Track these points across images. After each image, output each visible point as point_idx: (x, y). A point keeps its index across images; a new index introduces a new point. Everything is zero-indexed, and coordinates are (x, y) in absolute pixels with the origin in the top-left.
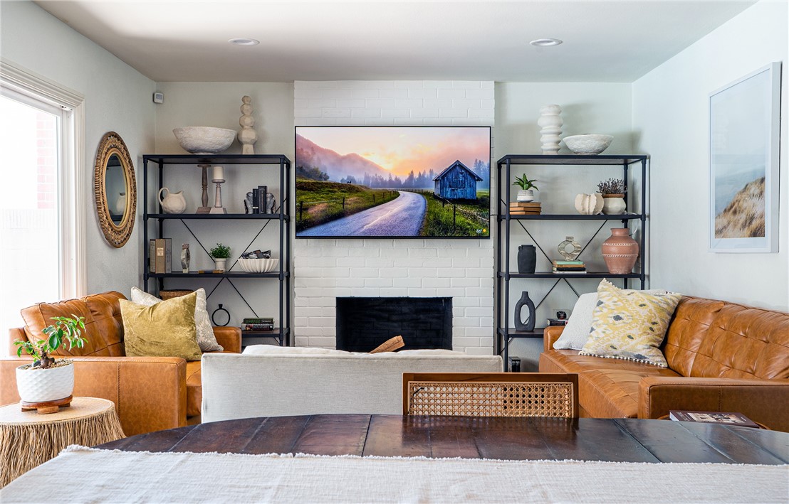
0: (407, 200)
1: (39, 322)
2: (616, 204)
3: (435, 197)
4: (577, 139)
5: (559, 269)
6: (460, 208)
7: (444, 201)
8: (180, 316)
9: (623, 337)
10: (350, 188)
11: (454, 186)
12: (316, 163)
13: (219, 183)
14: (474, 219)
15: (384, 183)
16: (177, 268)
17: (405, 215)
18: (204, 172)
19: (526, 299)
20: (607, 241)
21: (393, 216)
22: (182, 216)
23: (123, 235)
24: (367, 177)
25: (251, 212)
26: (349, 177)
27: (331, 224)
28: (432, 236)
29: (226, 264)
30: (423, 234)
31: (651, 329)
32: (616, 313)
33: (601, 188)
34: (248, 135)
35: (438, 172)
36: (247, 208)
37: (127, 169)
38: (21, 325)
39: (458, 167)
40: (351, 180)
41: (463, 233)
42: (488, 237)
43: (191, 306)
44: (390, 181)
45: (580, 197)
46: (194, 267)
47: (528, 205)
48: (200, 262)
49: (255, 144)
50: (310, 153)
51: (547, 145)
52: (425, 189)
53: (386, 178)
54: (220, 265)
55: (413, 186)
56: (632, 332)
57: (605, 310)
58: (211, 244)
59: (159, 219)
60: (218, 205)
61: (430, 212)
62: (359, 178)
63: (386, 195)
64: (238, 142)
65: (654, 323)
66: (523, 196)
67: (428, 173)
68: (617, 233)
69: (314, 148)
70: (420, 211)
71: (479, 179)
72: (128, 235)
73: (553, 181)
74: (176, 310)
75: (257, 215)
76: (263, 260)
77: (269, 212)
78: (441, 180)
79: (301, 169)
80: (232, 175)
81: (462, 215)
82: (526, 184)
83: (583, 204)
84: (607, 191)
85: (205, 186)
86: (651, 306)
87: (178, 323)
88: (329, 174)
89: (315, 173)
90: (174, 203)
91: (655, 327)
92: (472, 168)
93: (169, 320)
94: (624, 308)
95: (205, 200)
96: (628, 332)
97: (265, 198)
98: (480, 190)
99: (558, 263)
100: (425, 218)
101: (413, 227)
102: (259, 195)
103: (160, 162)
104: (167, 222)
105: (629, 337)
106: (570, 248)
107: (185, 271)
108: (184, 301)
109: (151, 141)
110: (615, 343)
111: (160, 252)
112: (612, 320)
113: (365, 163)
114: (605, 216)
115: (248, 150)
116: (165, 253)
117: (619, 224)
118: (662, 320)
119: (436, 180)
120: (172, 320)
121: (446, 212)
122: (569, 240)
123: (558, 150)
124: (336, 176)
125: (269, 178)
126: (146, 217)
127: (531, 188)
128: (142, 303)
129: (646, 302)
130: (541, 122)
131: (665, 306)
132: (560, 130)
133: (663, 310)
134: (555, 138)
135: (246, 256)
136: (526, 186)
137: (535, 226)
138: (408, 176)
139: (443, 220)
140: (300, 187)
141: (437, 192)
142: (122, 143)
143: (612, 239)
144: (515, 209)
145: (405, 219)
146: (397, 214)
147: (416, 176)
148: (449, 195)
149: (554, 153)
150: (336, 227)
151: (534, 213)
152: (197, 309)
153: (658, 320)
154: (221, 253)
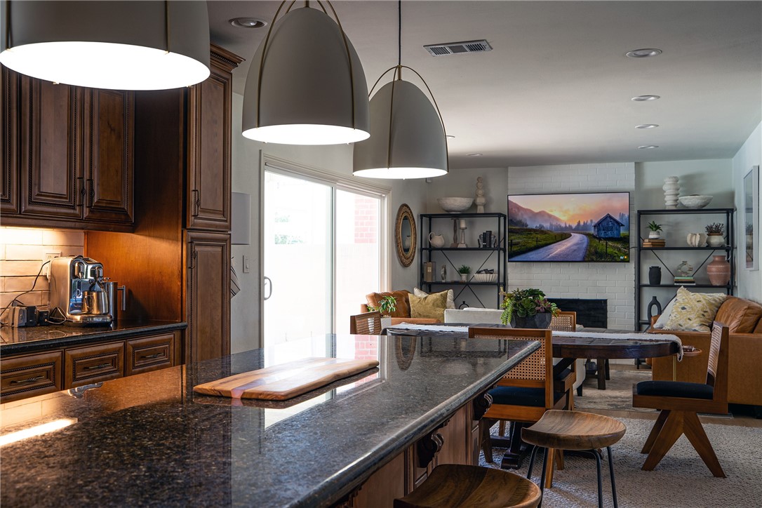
0: (576, 238)
1: (374, 301)
2: (716, 240)
3: (594, 237)
4: (686, 199)
5: (676, 282)
6: (610, 243)
7: (600, 239)
8: (439, 302)
9: (685, 320)
10: (540, 231)
11: (606, 229)
12: (520, 217)
13: (463, 229)
14: (619, 250)
15: (562, 228)
16: (439, 279)
17: (575, 247)
18: (455, 222)
19: (655, 301)
20: (711, 264)
21: (567, 248)
22: (442, 249)
23: (410, 260)
24: (551, 225)
25: (482, 247)
26: (540, 225)
27: (529, 254)
28: (592, 261)
29: (467, 278)
30: (587, 259)
31: (703, 315)
32: (683, 306)
33: (707, 229)
34: (480, 200)
35: (595, 221)
36: (479, 244)
37: (412, 223)
38: (366, 303)
39: (609, 217)
40: (541, 227)
41: (612, 259)
42: (629, 262)
43: (445, 297)
44: (566, 227)
45: (690, 235)
46: (449, 279)
47: (655, 241)
48: (452, 276)
49: (485, 206)
50: (517, 210)
51: (669, 202)
52: (588, 232)
53: (563, 225)
54: (464, 277)
55: (580, 229)
56: (691, 317)
57: (678, 304)
58: (459, 266)
59: (429, 251)
60: (463, 242)
61: (591, 246)
62: (546, 225)
63: (563, 235)
64: (474, 205)
65: (705, 312)
66: (653, 235)
67: (589, 222)
68: (717, 259)
69: (519, 208)
70: (585, 245)
71: (622, 225)
72: (412, 260)
73: (677, 224)
74: (437, 299)
75: (485, 248)
76: (488, 275)
77: (493, 246)
78: (598, 226)
79: (511, 220)
80: (471, 224)
81: (612, 247)
82: (656, 228)
83: (691, 240)
84: (712, 231)
85: (455, 231)
86: (704, 302)
87: (438, 306)
88: (528, 223)
89: (520, 223)
90: (438, 241)
91: (705, 314)
92: (617, 218)
93: (433, 304)
94: (688, 303)
95: (455, 239)
96: (689, 317)
97: (490, 238)
98: (623, 232)
99: (676, 278)
100: (587, 249)
101: (580, 255)
102: (487, 236)
103: (430, 218)
104: (434, 252)
105: (689, 319)
106: (685, 268)
107: (444, 281)
108: (441, 295)
109: (425, 206)
110: (681, 322)
111: (430, 270)
112: (680, 310)
113: (550, 216)
114: (709, 247)
115: (481, 210)
116: (432, 270)
117: (724, 253)
118: (710, 310)
119: (595, 226)
120: (435, 304)
121: (601, 245)
122: (684, 263)
123: (676, 205)
124: (533, 225)
125: (492, 226)
126: (422, 249)
127: (658, 230)
128: (420, 296)
129: (702, 299)
130: (665, 188)
131: (714, 302)
132: (677, 192)
133: (712, 304)
134: (674, 198)
135: (479, 272)
136: (654, 229)
137: (663, 254)
138: (576, 224)
139: (599, 250)
140: (510, 231)
141: (595, 234)
142: (410, 209)
143: (714, 262)
144: (646, 244)
145: (575, 250)
146: (571, 246)
147: (582, 223)
148: (602, 235)
149: (674, 208)
150: (532, 255)
151: (659, 246)
152: (448, 300)
153: (708, 310)
154: (465, 271)
